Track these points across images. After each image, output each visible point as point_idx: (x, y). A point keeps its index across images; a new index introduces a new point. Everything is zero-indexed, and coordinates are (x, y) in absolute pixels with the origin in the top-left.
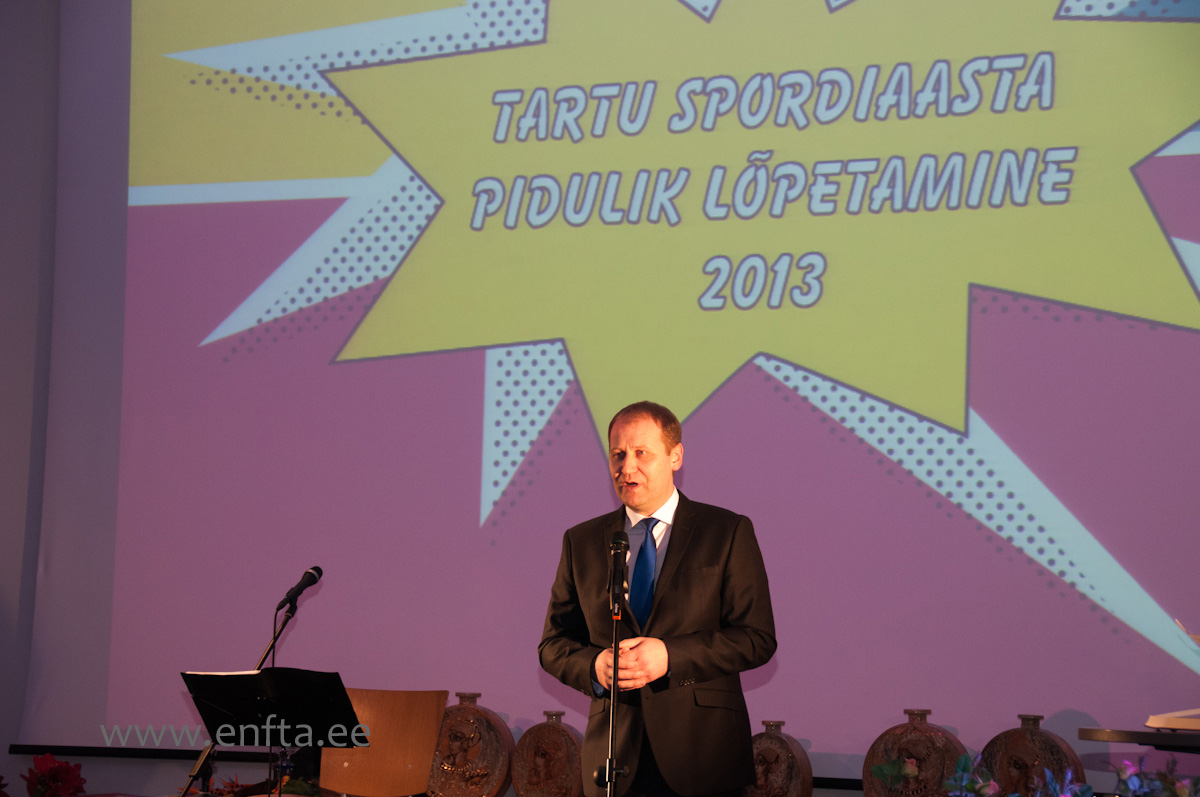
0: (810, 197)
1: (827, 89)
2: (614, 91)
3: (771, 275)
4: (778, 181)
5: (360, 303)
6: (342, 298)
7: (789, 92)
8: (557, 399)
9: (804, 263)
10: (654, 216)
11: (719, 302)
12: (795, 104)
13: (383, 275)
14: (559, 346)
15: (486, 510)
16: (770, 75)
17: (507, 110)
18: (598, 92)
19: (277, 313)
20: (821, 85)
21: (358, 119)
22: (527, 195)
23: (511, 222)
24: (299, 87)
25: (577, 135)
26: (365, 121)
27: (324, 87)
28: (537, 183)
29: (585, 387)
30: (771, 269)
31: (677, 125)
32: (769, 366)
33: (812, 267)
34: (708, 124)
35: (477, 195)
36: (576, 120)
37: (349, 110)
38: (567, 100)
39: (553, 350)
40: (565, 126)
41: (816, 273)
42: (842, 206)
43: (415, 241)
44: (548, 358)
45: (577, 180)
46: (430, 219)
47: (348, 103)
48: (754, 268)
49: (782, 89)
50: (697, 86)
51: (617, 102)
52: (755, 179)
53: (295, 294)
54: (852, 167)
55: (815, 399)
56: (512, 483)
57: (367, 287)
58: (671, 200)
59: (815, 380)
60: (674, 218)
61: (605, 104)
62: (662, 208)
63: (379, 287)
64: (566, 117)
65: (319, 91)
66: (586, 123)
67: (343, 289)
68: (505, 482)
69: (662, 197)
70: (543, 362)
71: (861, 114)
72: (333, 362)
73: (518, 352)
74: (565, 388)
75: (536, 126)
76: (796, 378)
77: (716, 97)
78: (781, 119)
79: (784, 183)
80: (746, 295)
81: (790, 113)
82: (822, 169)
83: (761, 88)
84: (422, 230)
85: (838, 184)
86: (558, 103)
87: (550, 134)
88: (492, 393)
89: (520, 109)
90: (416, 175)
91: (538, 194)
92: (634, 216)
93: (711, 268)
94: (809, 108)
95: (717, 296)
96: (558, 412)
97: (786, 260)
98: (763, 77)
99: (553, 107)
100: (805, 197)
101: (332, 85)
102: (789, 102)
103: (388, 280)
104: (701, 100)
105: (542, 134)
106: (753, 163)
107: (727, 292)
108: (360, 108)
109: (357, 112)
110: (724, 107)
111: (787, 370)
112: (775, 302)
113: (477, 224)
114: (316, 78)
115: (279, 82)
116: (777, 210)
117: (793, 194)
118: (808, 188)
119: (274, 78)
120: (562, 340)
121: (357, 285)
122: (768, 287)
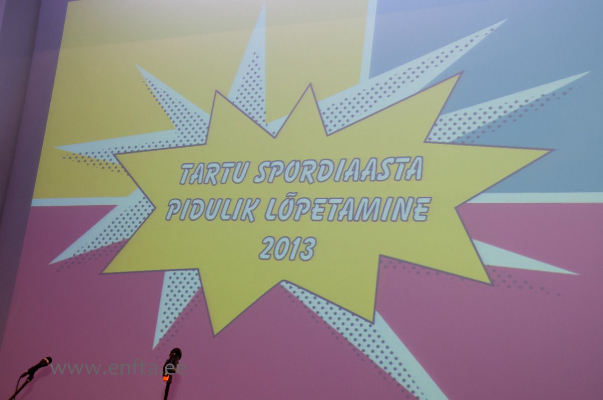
0: (312, 213)
1: (323, 167)
2: (232, 165)
3: (292, 246)
4: (298, 205)
5: (115, 249)
6: (109, 246)
7: (306, 168)
8: (193, 295)
9: (307, 241)
10: (243, 218)
11: (268, 257)
12: (308, 173)
13: (127, 238)
14: (196, 272)
15: (156, 342)
16: (299, 161)
17: (187, 171)
18: (225, 165)
19: (82, 252)
20: (320, 166)
21: (126, 173)
22: (191, 206)
23: (182, 218)
24: (104, 160)
25: (214, 182)
26: (129, 174)
27: (114, 160)
28: (196, 202)
29: (205, 290)
30: (292, 243)
31: (257, 180)
32: (287, 286)
33: (310, 243)
34: (270, 180)
35: (170, 206)
36: (215, 176)
37: (123, 170)
38: (212, 168)
39: (194, 273)
40: (210, 179)
41: (311, 246)
42: (325, 218)
43: (142, 224)
44: (191, 277)
45: (212, 201)
46: (149, 215)
47: (123, 167)
48: (284, 242)
49: (304, 167)
50: (267, 164)
51: (233, 170)
52: (288, 204)
53: (90, 244)
54: (331, 201)
55: (306, 302)
56: (169, 331)
57: (120, 243)
58: (251, 211)
59: (307, 294)
60: (252, 219)
61: (228, 170)
62: (247, 215)
63: (125, 242)
64: (211, 175)
65: (112, 162)
66: (219, 177)
67: (110, 243)
68: (166, 330)
69: (248, 210)
70: (189, 279)
71: (337, 179)
72: (101, 274)
73: (178, 273)
74: (196, 290)
75: (198, 178)
76: (298, 292)
77: (275, 169)
78: (302, 180)
79: (301, 207)
80: (280, 254)
81: (306, 177)
82: (318, 201)
83: (294, 166)
84: (145, 219)
85: (324, 208)
86: (208, 169)
87: (203, 182)
88: (165, 290)
89: (192, 171)
90: (146, 196)
91: (195, 206)
92: (234, 218)
93: (265, 241)
94: (315, 175)
95: (267, 254)
96: (192, 301)
97: (299, 240)
98: (296, 161)
99: (206, 171)
100: (310, 213)
101: (117, 160)
102: (306, 172)
103: (129, 240)
104: (268, 170)
105: (200, 182)
106: (289, 197)
107: (271, 252)
108: (127, 169)
109: (126, 170)
110: (278, 174)
111: (295, 288)
112: (292, 258)
113: (168, 218)
114: (112, 157)
115: (97, 158)
116: (297, 218)
117: (304, 211)
118: (311, 209)
119: (95, 157)
120: (198, 269)
121: (115, 241)
122: (290, 251)
